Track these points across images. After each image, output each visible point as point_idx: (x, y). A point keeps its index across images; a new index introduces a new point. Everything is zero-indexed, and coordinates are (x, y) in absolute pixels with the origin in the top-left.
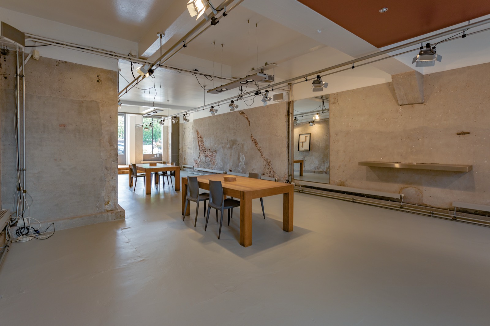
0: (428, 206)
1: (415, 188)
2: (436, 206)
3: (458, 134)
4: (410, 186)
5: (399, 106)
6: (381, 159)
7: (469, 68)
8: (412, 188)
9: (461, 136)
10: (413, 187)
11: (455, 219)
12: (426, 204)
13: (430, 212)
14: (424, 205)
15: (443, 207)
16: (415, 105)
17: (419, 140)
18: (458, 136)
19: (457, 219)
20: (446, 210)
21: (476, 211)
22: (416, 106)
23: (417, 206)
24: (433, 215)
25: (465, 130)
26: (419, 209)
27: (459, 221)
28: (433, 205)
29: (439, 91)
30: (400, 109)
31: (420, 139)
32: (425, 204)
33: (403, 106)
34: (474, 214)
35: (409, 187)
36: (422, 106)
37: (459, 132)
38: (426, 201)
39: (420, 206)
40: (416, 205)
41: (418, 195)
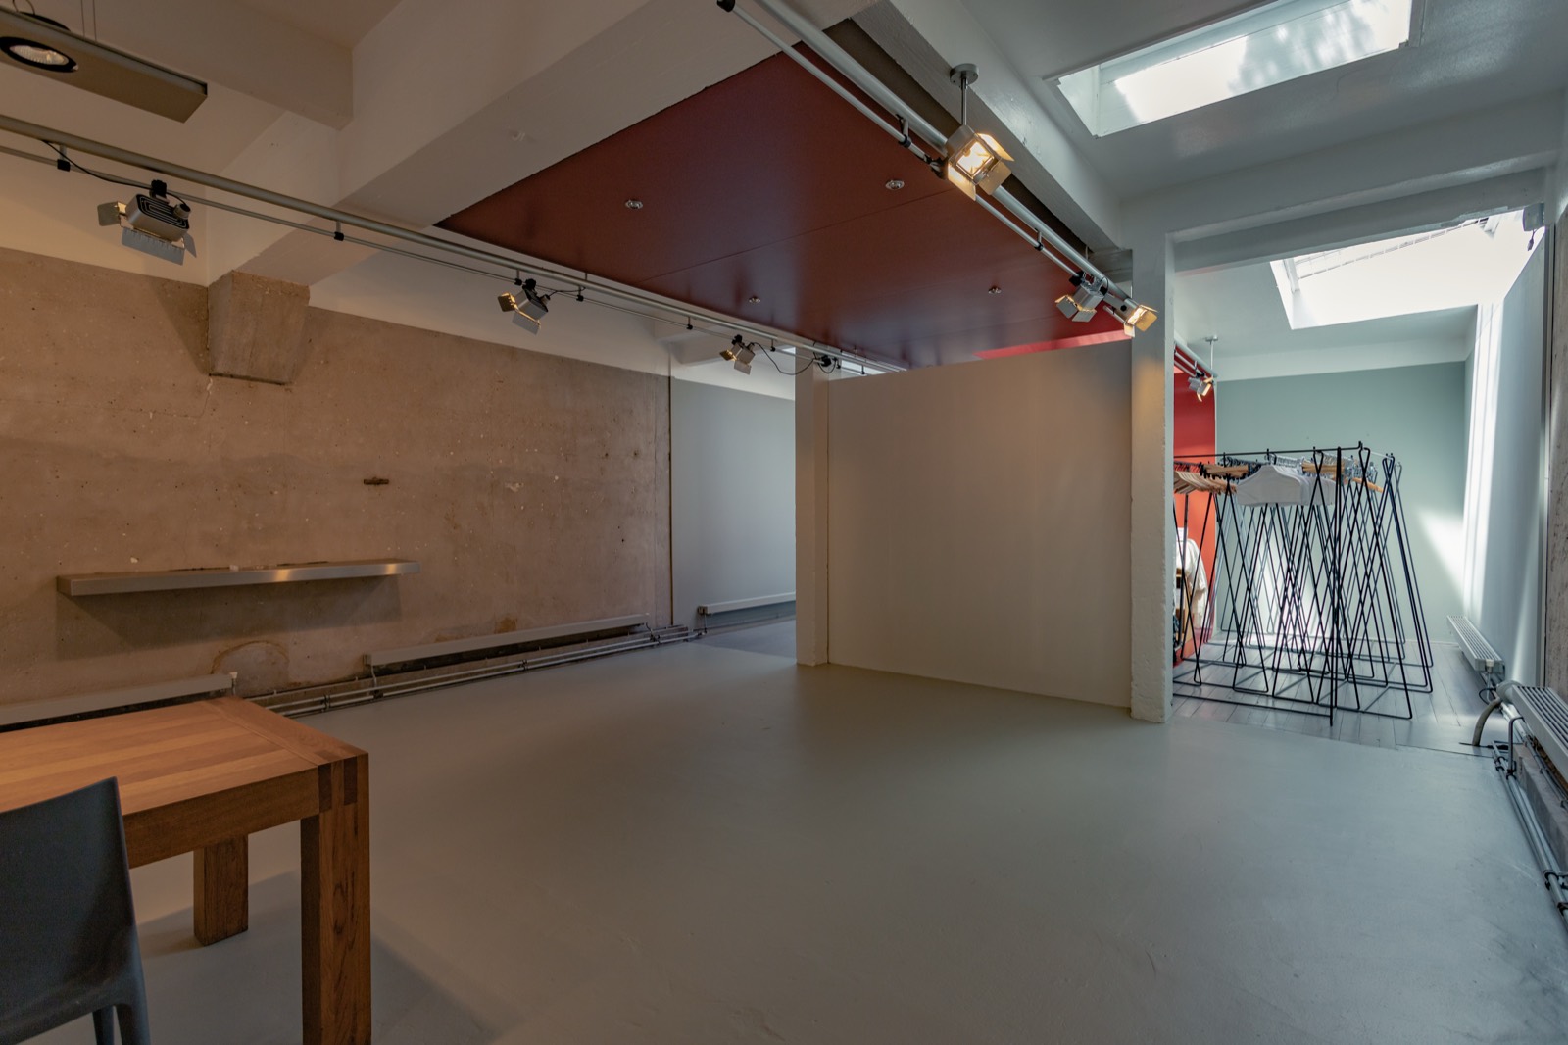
0: (304, 685)
1: (264, 645)
2: (325, 680)
3: (366, 483)
4: (251, 640)
5: (206, 377)
6: (134, 560)
7: (385, 324)
8: (256, 644)
9: (372, 487)
10: (257, 642)
11: (378, 696)
12: (298, 680)
13: (323, 698)
14: (293, 687)
15: (339, 677)
16: (259, 384)
17: (272, 493)
18: (367, 487)
19: (385, 695)
20: (347, 681)
21: (404, 664)
22: (264, 389)
23: (276, 695)
24: (333, 704)
25: (381, 476)
26: (293, 701)
27: (390, 696)
28: (316, 679)
29: (322, 362)
30: (210, 385)
31: (276, 493)
32: (295, 684)
33: (219, 378)
34: (402, 671)
35: (246, 644)
36: (279, 393)
37: (369, 478)
38: (298, 675)
39: (289, 693)
40: (272, 694)
41: (274, 663)
